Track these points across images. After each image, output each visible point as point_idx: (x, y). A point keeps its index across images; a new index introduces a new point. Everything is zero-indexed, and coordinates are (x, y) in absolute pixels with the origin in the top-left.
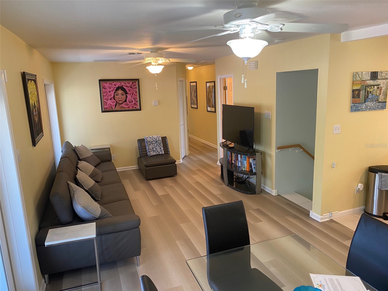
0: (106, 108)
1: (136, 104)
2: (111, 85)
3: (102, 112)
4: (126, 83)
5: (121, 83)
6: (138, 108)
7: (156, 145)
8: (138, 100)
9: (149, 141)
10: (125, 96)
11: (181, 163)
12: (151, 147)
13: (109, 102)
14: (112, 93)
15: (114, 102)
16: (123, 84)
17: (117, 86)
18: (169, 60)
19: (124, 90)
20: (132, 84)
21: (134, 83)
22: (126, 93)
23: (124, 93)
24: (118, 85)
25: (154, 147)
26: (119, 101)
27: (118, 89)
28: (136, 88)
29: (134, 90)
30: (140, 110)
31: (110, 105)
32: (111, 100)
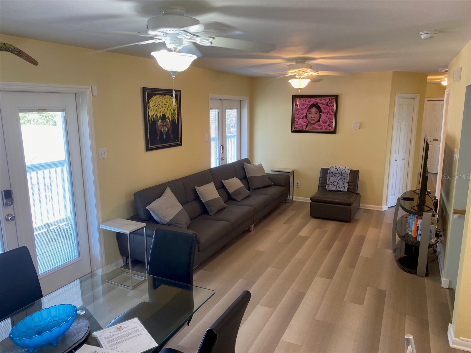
0: (296, 128)
1: (330, 125)
2: (305, 102)
3: (292, 132)
4: (322, 99)
5: (316, 100)
6: (333, 130)
7: (339, 178)
8: (334, 120)
9: (332, 173)
10: (318, 115)
11: (382, 210)
12: (332, 179)
13: (300, 121)
14: (305, 111)
15: (306, 121)
16: (318, 101)
17: (311, 103)
18: (317, 73)
19: (318, 108)
20: (330, 100)
21: (331, 99)
22: (321, 111)
23: (318, 112)
24: (313, 102)
25: (336, 180)
26: (312, 120)
27: (311, 106)
28: (333, 106)
29: (331, 108)
30: (335, 132)
31: (301, 125)
32: (302, 118)
